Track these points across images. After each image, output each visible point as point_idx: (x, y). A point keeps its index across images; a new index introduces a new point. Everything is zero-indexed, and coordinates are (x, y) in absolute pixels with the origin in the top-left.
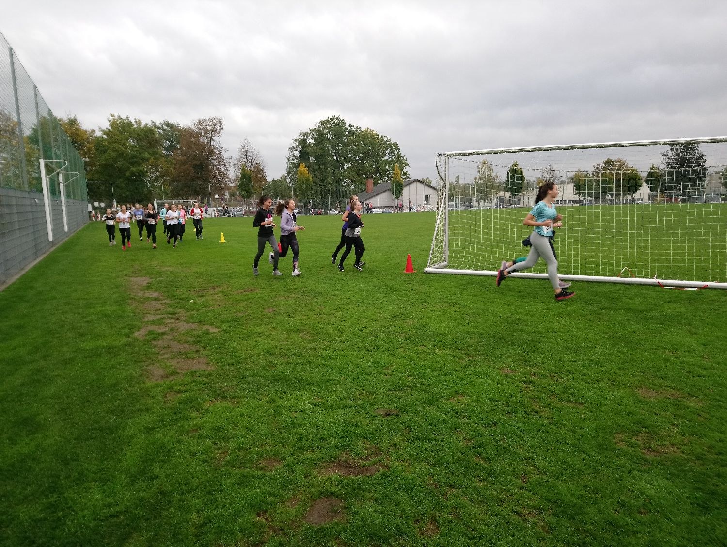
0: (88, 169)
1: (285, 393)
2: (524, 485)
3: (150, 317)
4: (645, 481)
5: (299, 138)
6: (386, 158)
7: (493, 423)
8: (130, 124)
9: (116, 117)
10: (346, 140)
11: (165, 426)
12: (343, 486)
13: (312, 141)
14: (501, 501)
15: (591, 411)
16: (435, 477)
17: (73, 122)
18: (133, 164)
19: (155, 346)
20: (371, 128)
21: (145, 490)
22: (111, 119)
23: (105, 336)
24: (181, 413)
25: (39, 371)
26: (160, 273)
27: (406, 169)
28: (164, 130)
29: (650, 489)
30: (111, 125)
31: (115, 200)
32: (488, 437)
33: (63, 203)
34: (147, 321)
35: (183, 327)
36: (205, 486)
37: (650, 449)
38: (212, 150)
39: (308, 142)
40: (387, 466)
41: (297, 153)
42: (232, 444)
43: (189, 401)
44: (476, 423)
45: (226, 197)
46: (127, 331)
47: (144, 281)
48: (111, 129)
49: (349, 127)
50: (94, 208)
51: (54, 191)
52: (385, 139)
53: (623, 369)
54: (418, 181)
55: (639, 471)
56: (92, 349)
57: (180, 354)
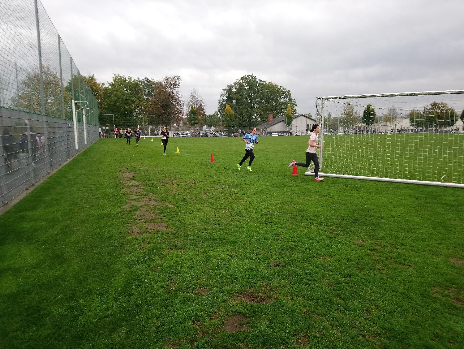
0: (100, 107)
1: (213, 247)
2: (368, 317)
3: (134, 197)
4: (454, 321)
5: (227, 88)
6: (282, 100)
7: (349, 275)
8: (125, 80)
9: (117, 76)
10: (257, 89)
11: (139, 264)
12: (248, 309)
13: (235, 90)
14: (352, 326)
15: (417, 271)
16: (308, 308)
17: (92, 78)
18: (126, 104)
19: (136, 214)
20: (273, 82)
21: (126, 302)
22: (114, 77)
23: (106, 207)
24: (149, 256)
25: (67, 227)
26: (140, 170)
27: (295, 108)
28: (145, 84)
29: (457, 327)
30: (114, 80)
31: (115, 126)
32: (344, 284)
33: (85, 127)
34: (132, 199)
35: (153, 203)
36: (162, 302)
37: (458, 299)
38: (174, 96)
39: (232, 91)
40: (277, 299)
41: (225, 98)
42: (179, 277)
43: (154, 249)
44: (337, 275)
45: (181, 125)
46: (119, 204)
47: (130, 175)
48: (114, 83)
49: (259, 82)
50: (102, 129)
51: (80, 120)
52: (282, 88)
53: (441, 244)
54: (303, 115)
55: (450, 314)
56: (98, 215)
57: (149, 220)
